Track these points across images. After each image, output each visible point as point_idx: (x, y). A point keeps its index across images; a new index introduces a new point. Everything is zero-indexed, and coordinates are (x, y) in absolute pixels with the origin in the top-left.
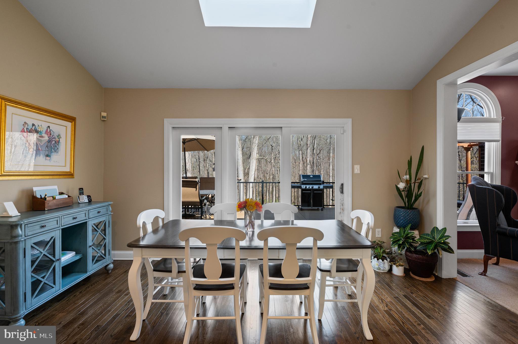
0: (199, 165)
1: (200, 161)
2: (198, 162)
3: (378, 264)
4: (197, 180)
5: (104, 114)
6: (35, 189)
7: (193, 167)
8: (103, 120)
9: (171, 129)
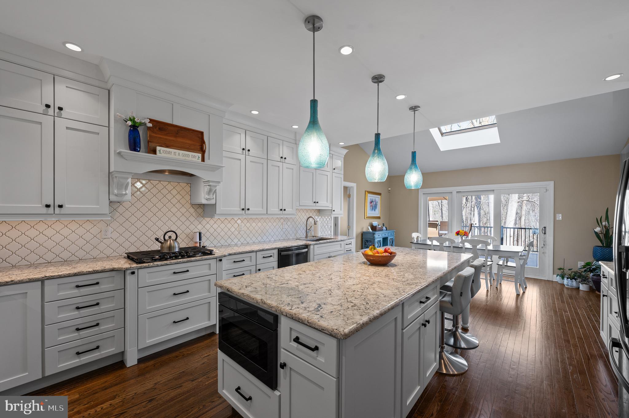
0: (442, 209)
1: (443, 204)
2: (440, 205)
3: (567, 282)
4: (437, 223)
5: (390, 189)
6: (373, 223)
7: (434, 211)
8: (389, 191)
9: (422, 194)
